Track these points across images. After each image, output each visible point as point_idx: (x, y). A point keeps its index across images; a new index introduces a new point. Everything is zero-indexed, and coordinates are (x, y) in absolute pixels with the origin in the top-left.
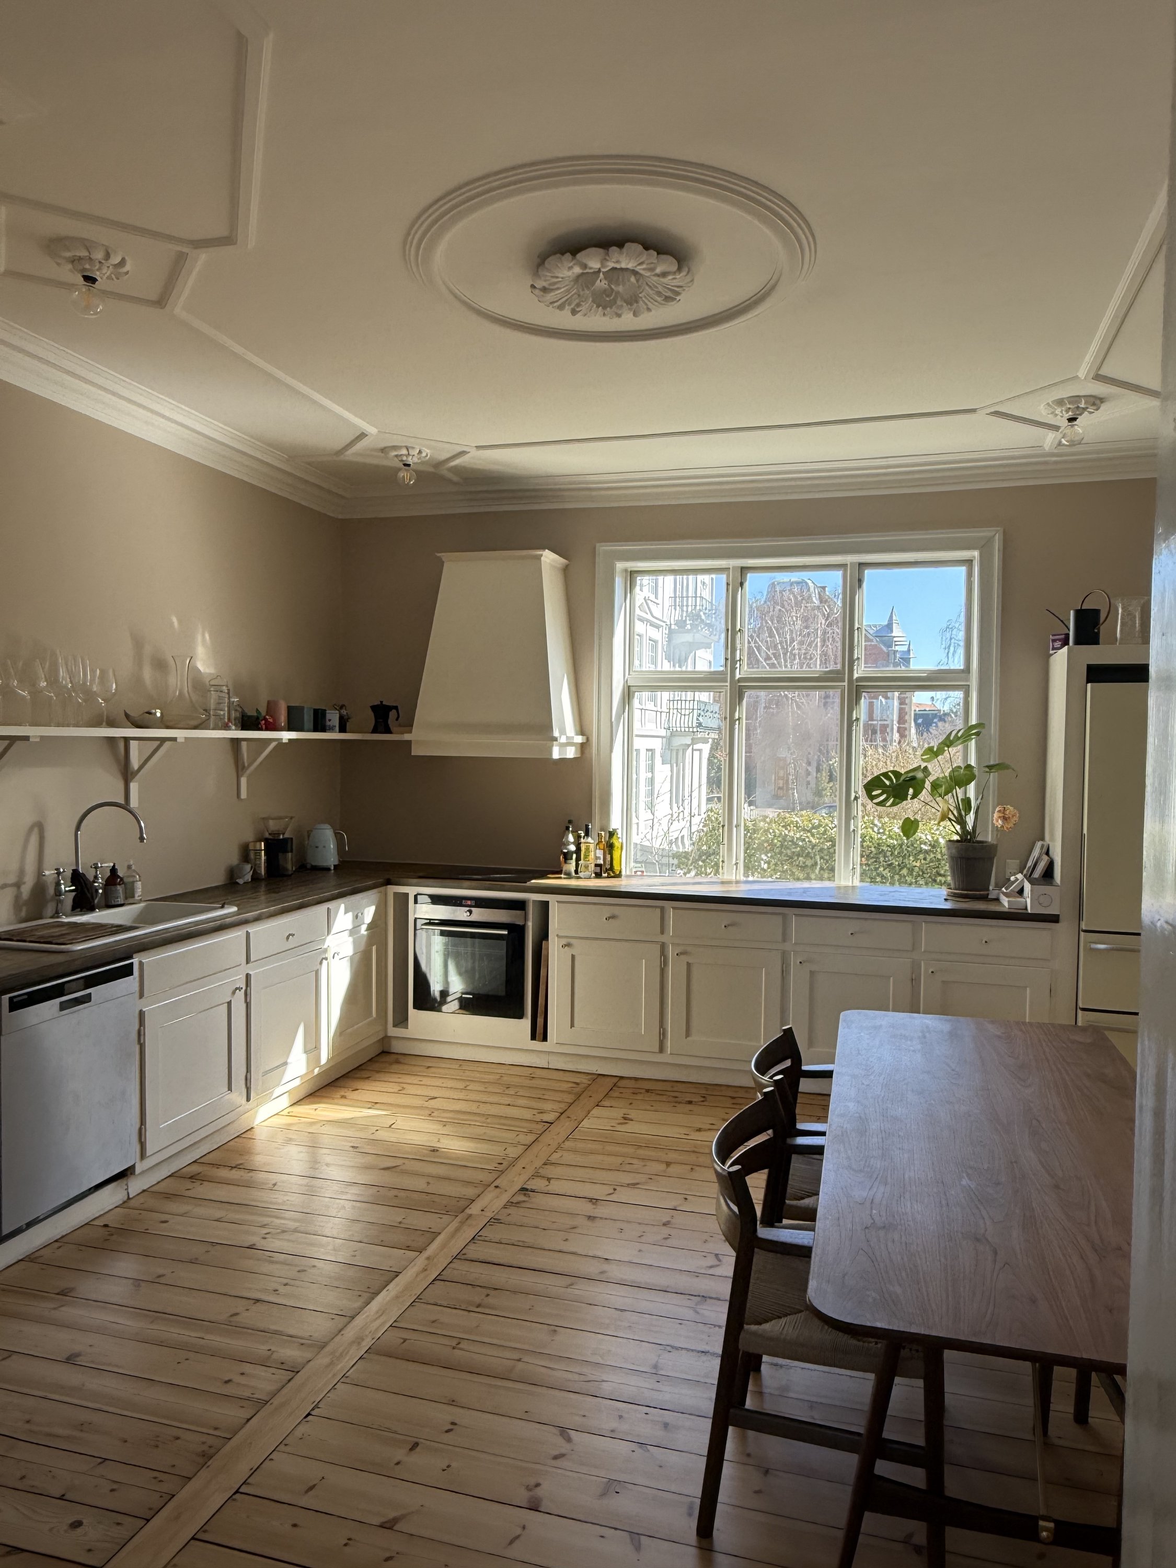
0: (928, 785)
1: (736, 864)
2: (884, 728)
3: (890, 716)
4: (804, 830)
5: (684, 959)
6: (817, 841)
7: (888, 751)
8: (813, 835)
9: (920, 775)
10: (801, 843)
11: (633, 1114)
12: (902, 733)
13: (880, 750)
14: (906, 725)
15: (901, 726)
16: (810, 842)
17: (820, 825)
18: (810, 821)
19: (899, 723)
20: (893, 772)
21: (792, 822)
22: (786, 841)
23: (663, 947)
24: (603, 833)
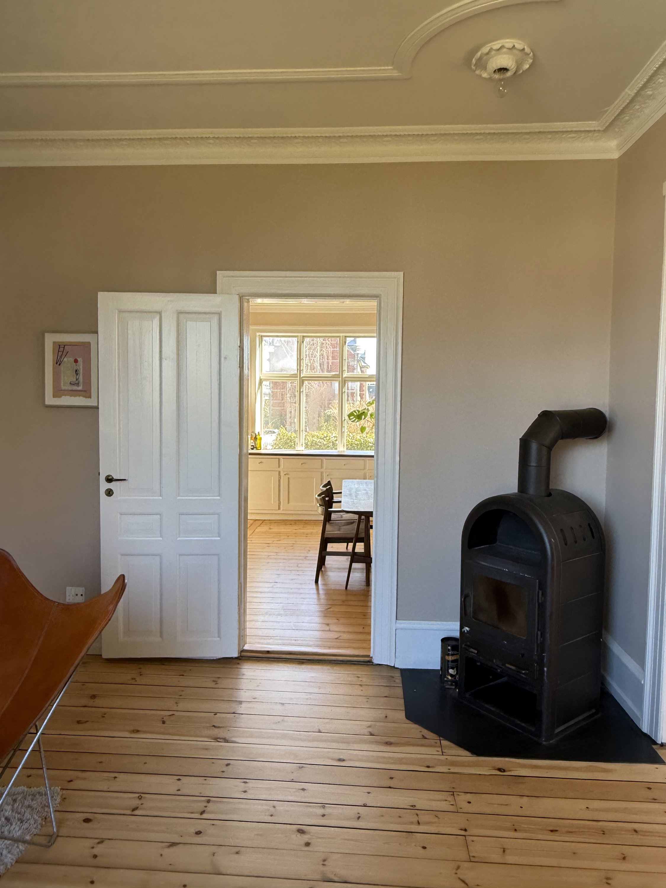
0: (369, 414)
1: (302, 444)
2: (352, 394)
3: (356, 388)
4: (321, 438)
5: (287, 476)
6: (326, 443)
7: (355, 405)
8: (324, 440)
9: (366, 411)
10: (319, 444)
11: (271, 527)
12: (361, 396)
13: (352, 405)
14: (364, 393)
15: (361, 393)
16: (323, 443)
17: (327, 436)
18: (323, 434)
19: (360, 391)
20: (357, 410)
21: (315, 435)
22: (313, 443)
23: (279, 472)
24: (253, 434)
